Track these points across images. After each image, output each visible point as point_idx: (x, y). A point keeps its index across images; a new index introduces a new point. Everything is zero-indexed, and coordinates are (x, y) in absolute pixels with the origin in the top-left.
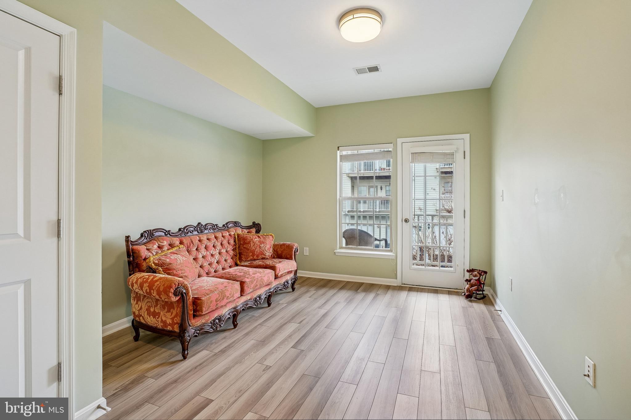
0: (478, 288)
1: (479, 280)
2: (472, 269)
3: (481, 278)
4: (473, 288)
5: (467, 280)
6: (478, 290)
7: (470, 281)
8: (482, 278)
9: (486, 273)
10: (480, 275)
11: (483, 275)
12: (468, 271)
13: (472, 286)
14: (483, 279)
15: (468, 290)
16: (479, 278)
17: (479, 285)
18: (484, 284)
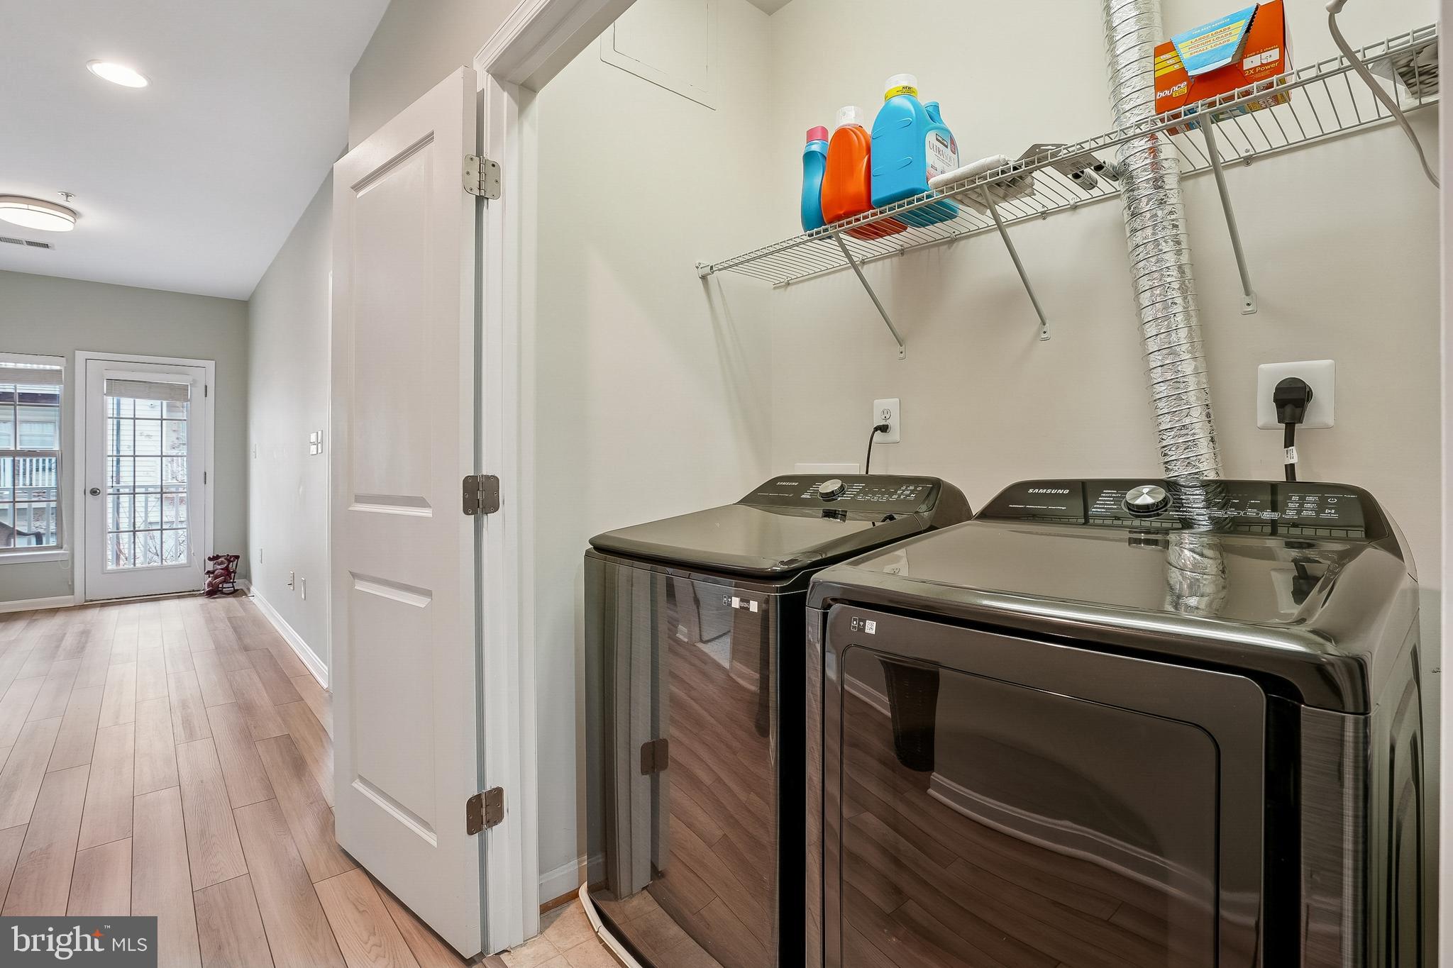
0: (225, 579)
1: (227, 569)
2: (217, 555)
3: (230, 566)
4: (218, 580)
5: (209, 572)
6: (225, 581)
7: (213, 572)
8: (232, 566)
9: (237, 557)
10: (229, 561)
11: (233, 562)
12: (210, 559)
13: (216, 577)
14: (234, 567)
15: (210, 584)
16: (228, 566)
17: (228, 575)
18: (234, 572)
